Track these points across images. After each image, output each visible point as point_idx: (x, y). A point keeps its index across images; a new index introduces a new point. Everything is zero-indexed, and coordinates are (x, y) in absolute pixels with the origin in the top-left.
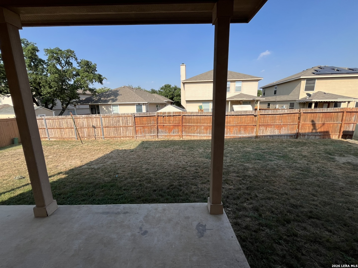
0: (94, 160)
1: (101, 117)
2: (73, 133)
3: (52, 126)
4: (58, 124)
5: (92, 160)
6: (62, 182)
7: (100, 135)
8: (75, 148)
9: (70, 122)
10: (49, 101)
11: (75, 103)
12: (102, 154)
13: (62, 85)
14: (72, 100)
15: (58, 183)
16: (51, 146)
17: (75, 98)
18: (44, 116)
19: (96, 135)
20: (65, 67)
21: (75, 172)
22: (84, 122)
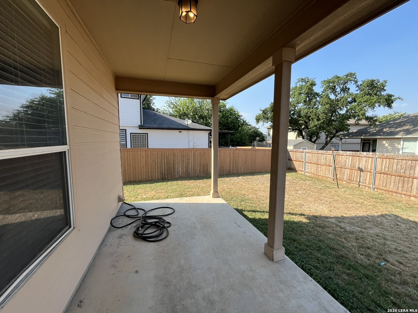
0: (348, 216)
1: (376, 157)
2: (330, 172)
3: (310, 160)
4: (316, 159)
5: (345, 215)
6: (301, 226)
7: (367, 183)
8: (328, 190)
9: (330, 158)
10: (314, 134)
11: (342, 137)
12: (363, 211)
13: (332, 115)
14: (339, 132)
15: (297, 225)
16: (304, 180)
17: (343, 131)
18: (305, 149)
19: (361, 182)
20: (340, 94)
21: (319, 222)
22: (347, 160)
